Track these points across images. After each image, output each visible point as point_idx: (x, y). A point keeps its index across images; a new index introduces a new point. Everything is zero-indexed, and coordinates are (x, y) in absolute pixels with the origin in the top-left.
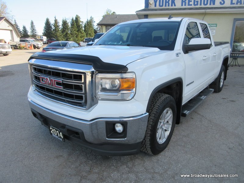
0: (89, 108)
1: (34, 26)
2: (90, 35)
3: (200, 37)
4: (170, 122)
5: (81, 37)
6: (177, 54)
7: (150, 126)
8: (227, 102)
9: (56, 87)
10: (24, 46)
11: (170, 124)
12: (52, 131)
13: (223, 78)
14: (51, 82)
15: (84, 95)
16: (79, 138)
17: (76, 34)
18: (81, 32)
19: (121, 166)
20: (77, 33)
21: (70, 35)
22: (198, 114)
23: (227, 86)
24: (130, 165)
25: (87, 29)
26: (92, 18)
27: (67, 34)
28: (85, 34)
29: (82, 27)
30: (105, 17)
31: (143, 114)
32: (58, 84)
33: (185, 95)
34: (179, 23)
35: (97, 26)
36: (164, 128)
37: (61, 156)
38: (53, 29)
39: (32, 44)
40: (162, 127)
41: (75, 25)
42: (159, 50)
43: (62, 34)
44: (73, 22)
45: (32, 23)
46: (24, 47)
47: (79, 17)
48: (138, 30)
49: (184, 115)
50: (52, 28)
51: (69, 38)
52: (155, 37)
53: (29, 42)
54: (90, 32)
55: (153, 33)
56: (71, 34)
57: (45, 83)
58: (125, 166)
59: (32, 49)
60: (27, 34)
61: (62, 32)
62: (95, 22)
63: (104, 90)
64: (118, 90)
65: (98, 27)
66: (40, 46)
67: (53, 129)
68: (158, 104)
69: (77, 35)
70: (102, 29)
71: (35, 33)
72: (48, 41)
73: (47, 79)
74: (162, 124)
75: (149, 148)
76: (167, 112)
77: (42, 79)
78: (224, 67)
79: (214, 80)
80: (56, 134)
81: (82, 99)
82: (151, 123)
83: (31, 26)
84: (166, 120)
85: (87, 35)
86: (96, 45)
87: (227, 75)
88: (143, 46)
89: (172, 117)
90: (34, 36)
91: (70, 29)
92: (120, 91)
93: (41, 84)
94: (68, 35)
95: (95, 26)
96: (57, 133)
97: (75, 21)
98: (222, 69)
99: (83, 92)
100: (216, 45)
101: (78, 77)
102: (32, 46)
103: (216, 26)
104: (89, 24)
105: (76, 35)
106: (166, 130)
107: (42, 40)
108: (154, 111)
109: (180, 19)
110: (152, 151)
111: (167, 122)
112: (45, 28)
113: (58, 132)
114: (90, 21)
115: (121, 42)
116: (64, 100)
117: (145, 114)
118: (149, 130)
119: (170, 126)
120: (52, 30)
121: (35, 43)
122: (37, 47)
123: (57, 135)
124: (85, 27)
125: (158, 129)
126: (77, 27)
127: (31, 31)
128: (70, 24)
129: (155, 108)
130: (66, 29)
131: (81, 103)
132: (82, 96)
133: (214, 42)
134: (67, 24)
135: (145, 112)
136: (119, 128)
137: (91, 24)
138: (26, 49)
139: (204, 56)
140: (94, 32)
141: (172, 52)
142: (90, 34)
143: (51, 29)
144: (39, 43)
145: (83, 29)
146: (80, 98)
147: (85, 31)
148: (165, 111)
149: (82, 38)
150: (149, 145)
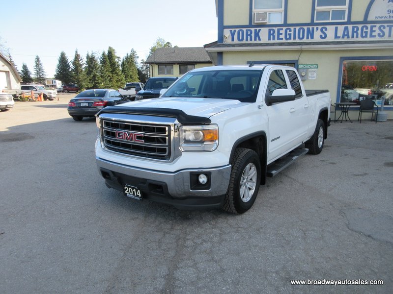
0: (173, 161)
1: (40, 64)
2: (131, 78)
3: (287, 88)
4: (255, 180)
5: (117, 81)
6: (259, 107)
7: (233, 179)
8: (326, 165)
9: (136, 142)
10: (28, 96)
11: (254, 183)
12: (127, 190)
13: (322, 136)
14: (130, 137)
15: (167, 148)
16: (162, 192)
17: (109, 76)
18: (117, 73)
19: (203, 223)
20: (111, 75)
21: (100, 78)
22: (289, 177)
23: (330, 146)
24: (213, 222)
25: (126, 69)
26: (133, 52)
27: (95, 76)
28: (123, 76)
29: (118, 66)
30: (154, 50)
31: (226, 166)
32: (139, 137)
33: (270, 152)
34: (261, 72)
35: (142, 64)
36: (248, 186)
37: (137, 218)
38: (72, 69)
39: (41, 93)
40: (245, 184)
41: (108, 62)
42: (240, 102)
43: (88, 77)
44: (104, 59)
45: (38, 60)
46: (28, 98)
47: (114, 50)
48: (214, 79)
49: (271, 175)
50: (69, 66)
51: (99, 83)
52: (233, 85)
53: (37, 90)
54: (131, 73)
55: (231, 81)
56: (101, 76)
57: (123, 138)
58: (208, 224)
59: (41, 101)
60: (29, 76)
61: (87, 74)
62: (138, 57)
63: (187, 142)
64: (202, 142)
65: (143, 66)
66: (53, 95)
67: (129, 187)
68: (240, 157)
69: (111, 79)
70: (152, 69)
71: (43, 74)
72: (64, 87)
73: (125, 133)
74: (245, 180)
75: (233, 204)
76: (250, 169)
77: (119, 134)
78: (322, 122)
79: (309, 138)
80: (132, 194)
81: (166, 152)
82: (234, 177)
83: (36, 64)
84: (250, 178)
85: (126, 77)
86: (164, 96)
87: (328, 132)
88: (222, 98)
89: (256, 174)
90: (41, 80)
91: (100, 69)
92: (203, 142)
93: (116, 140)
94: (97, 78)
95: (139, 64)
96: (134, 192)
97: (108, 56)
98: (319, 125)
99: (167, 144)
100: (308, 95)
101: (161, 130)
102: (42, 96)
103: (317, 68)
104: (130, 60)
105: (109, 78)
106: (250, 189)
107: (54, 86)
108: (237, 165)
109: (263, 67)
110: (235, 207)
111: (251, 179)
112: (58, 68)
113: (134, 190)
114: (131, 56)
115: (185, 91)
116: (145, 154)
117: (228, 165)
118: (232, 184)
119: (255, 185)
120: (70, 70)
121: (46, 91)
122: (48, 97)
123: (134, 194)
124: (123, 64)
125: (241, 185)
126: (111, 65)
127: (36, 72)
128: (99, 62)
129: (237, 161)
130: (93, 68)
131: (164, 156)
132: (166, 149)
133: (306, 91)
134: (96, 61)
135: (228, 163)
136: (203, 179)
137: (132, 62)
138: (30, 100)
139: (292, 109)
140: (138, 73)
141: (254, 104)
142: (131, 76)
143: (69, 68)
144: (52, 91)
145: (121, 68)
146: (164, 150)
147: (123, 71)
148: (248, 166)
149: (119, 83)
150: (232, 199)
